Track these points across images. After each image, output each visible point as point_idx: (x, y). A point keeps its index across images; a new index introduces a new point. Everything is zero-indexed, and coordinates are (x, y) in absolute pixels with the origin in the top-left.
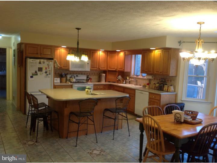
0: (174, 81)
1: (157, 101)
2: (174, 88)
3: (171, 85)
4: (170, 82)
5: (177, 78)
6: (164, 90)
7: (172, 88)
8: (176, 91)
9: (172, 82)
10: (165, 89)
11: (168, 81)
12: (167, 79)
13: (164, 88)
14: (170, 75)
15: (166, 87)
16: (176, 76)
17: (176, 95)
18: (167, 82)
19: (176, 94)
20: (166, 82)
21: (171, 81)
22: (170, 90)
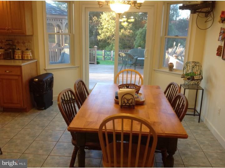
0: (29, 42)
1: (17, 77)
2: (33, 53)
3: (27, 49)
4: (22, 45)
5: (34, 37)
6: (17, 58)
7: (29, 54)
8: (36, 57)
9: (26, 44)
10: (19, 57)
11: (18, 43)
12: (16, 41)
13: (17, 56)
14: (27, 34)
15: (18, 54)
16: (32, 36)
17: (37, 64)
18: (17, 45)
19: (36, 62)
20: (15, 45)
21: (24, 43)
22: (27, 57)
